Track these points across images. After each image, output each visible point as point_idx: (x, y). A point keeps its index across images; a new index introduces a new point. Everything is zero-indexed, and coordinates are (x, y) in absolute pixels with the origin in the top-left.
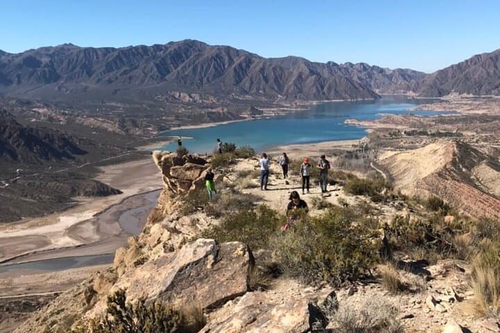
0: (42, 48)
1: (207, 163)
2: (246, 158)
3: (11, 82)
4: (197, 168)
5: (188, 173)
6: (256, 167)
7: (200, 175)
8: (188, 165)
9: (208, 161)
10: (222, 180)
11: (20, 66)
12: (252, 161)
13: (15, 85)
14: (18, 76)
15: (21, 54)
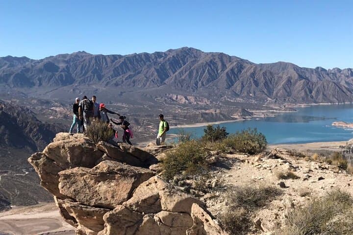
0: (59, 55)
1: (157, 162)
2: (252, 153)
3: (34, 84)
4: (124, 174)
5: (102, 187)
6: (282, 177)
7: (130, 195)
8: (103, 166)
9: (158, 157)
10: (187, 213)
11: (40, 71)
12: (268, 162)
13: (36, 87)
14: (40, 80)
15: (42, 60)
